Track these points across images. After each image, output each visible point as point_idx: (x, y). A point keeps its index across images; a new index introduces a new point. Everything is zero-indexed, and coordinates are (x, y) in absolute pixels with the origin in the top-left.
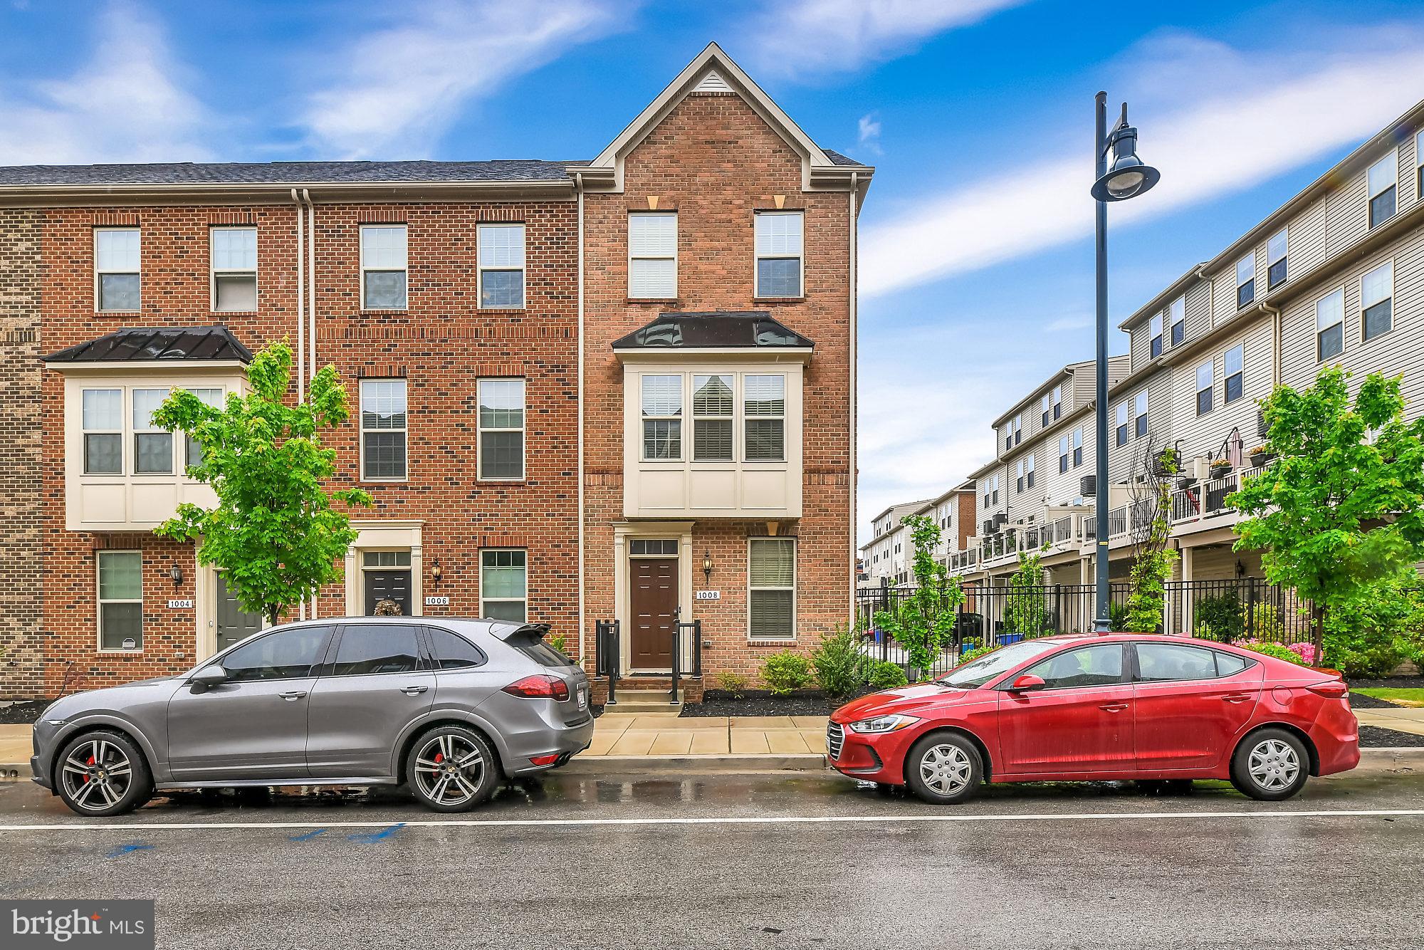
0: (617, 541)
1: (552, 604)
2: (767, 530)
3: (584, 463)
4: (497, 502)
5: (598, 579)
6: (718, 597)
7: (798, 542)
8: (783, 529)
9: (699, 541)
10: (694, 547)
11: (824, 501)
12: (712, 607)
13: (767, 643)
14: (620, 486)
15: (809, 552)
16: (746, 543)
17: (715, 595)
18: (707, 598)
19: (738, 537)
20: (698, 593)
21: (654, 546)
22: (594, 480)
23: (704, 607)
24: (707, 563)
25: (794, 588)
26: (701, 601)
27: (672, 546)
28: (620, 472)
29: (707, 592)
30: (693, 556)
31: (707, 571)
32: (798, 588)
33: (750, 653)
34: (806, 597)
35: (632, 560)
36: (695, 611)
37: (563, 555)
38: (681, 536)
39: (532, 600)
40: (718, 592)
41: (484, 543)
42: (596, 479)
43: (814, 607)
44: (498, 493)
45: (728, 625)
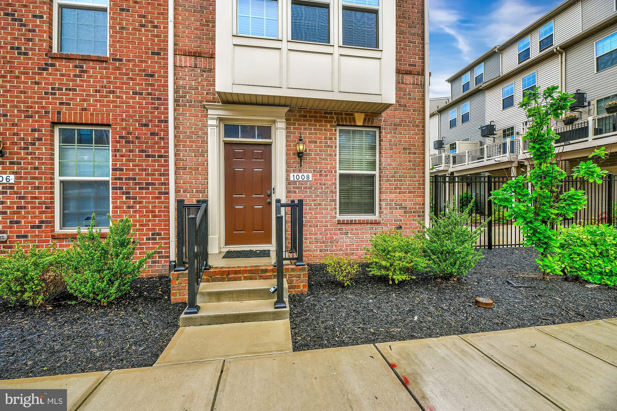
0: (210, 122)
1: (139, 184)
2: (354, 120)
3: (175, 44)
4: (75, 76)
5: (190, 160)
6: (311, 179)
7: (380, 133)
8: (369, 120)
9: (292, 127)
10: (287, 132)
11: (403, 98)
12: (305, 188)
13: (355, 220)
14: (211, 70)
15: (391, 141)
16: (335, 130)
17: (308, 176)
18: (300, 179)
19: (329, 126)
20: (292, 175)
21: (248, 131)
22: (186, 62)
23: (297, 188)
24: (301, 147)
25: (377, 173)
26: (294, 182)
27: (266, 132)
28: (212, 56)
29: (300, 175)
30: (287, 141)
31: (300, 155)
32: (380, 172)
33: (339, 230)
34: (388, 180)
35: (226, 144)
36: (289, 192)
37: (151, 134)
38: (274, 122)
39: (116, 179)
40: (310, 175)
41: (59, 118)
42: (188, 61)
43: (395, 189)
44: (76, 66)
45: (320, 205)
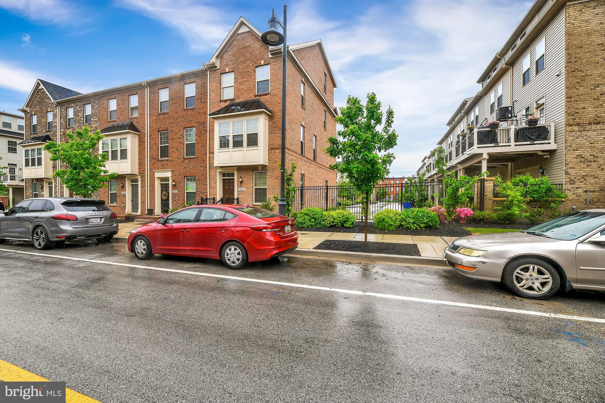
0: (218, 173)
2: (258, 169)
3: (209, 151)
4: (189, 163)
5: (213, 185)
7: (268, 172)
8: (263, 168)
9: (239, 173)
11: (276, 158)
12: (243, 193)
15: (270, 175)
16: (253, 173)
19: (250, 171)
21: (228, 175)
22: (212, 156)
23: (241, 193)
24: (241, 180)
25: (267, 187)
26: (240, 191)
27: (233, 175)
29: (241, 189)
30: (238, 178)
34: (270, 190)
36: (238, 195)
37: (204, 178)
38: (234, 172)
39: (197, 191)
40: (244, 189)
41: (186, 175)
45: (247, 199)
